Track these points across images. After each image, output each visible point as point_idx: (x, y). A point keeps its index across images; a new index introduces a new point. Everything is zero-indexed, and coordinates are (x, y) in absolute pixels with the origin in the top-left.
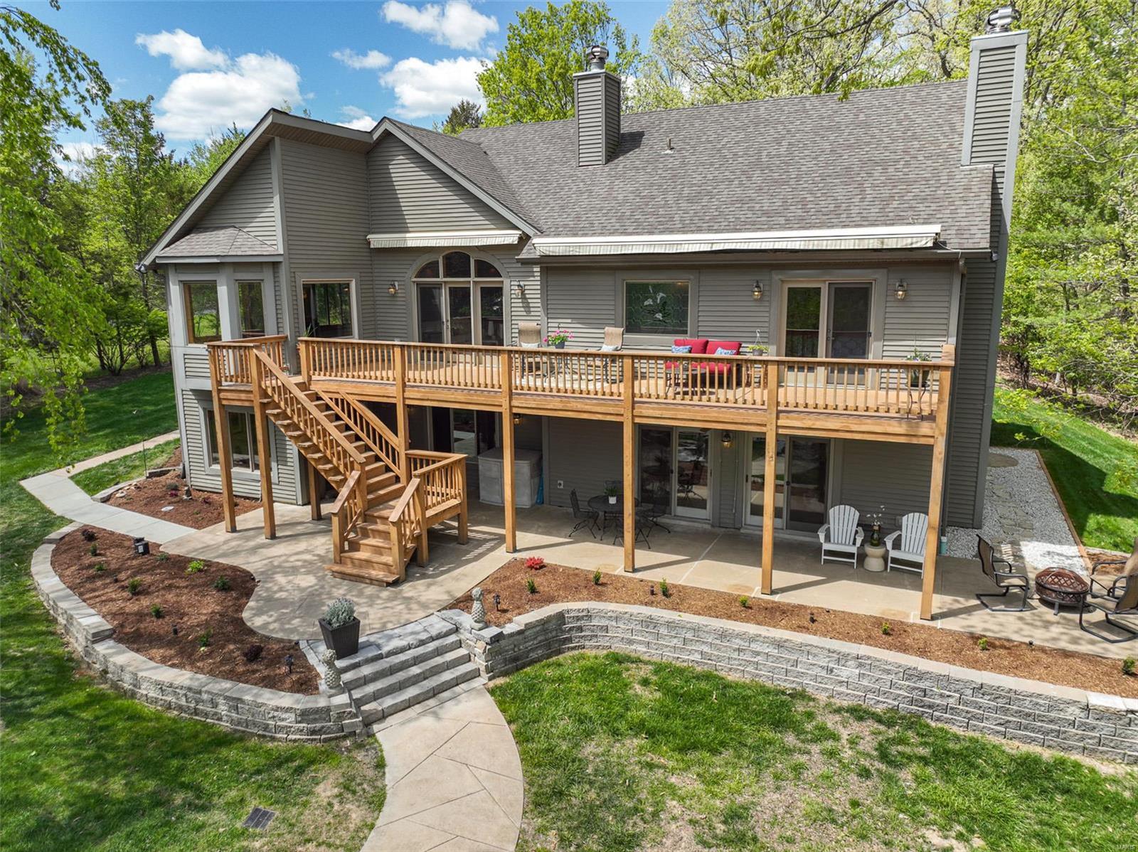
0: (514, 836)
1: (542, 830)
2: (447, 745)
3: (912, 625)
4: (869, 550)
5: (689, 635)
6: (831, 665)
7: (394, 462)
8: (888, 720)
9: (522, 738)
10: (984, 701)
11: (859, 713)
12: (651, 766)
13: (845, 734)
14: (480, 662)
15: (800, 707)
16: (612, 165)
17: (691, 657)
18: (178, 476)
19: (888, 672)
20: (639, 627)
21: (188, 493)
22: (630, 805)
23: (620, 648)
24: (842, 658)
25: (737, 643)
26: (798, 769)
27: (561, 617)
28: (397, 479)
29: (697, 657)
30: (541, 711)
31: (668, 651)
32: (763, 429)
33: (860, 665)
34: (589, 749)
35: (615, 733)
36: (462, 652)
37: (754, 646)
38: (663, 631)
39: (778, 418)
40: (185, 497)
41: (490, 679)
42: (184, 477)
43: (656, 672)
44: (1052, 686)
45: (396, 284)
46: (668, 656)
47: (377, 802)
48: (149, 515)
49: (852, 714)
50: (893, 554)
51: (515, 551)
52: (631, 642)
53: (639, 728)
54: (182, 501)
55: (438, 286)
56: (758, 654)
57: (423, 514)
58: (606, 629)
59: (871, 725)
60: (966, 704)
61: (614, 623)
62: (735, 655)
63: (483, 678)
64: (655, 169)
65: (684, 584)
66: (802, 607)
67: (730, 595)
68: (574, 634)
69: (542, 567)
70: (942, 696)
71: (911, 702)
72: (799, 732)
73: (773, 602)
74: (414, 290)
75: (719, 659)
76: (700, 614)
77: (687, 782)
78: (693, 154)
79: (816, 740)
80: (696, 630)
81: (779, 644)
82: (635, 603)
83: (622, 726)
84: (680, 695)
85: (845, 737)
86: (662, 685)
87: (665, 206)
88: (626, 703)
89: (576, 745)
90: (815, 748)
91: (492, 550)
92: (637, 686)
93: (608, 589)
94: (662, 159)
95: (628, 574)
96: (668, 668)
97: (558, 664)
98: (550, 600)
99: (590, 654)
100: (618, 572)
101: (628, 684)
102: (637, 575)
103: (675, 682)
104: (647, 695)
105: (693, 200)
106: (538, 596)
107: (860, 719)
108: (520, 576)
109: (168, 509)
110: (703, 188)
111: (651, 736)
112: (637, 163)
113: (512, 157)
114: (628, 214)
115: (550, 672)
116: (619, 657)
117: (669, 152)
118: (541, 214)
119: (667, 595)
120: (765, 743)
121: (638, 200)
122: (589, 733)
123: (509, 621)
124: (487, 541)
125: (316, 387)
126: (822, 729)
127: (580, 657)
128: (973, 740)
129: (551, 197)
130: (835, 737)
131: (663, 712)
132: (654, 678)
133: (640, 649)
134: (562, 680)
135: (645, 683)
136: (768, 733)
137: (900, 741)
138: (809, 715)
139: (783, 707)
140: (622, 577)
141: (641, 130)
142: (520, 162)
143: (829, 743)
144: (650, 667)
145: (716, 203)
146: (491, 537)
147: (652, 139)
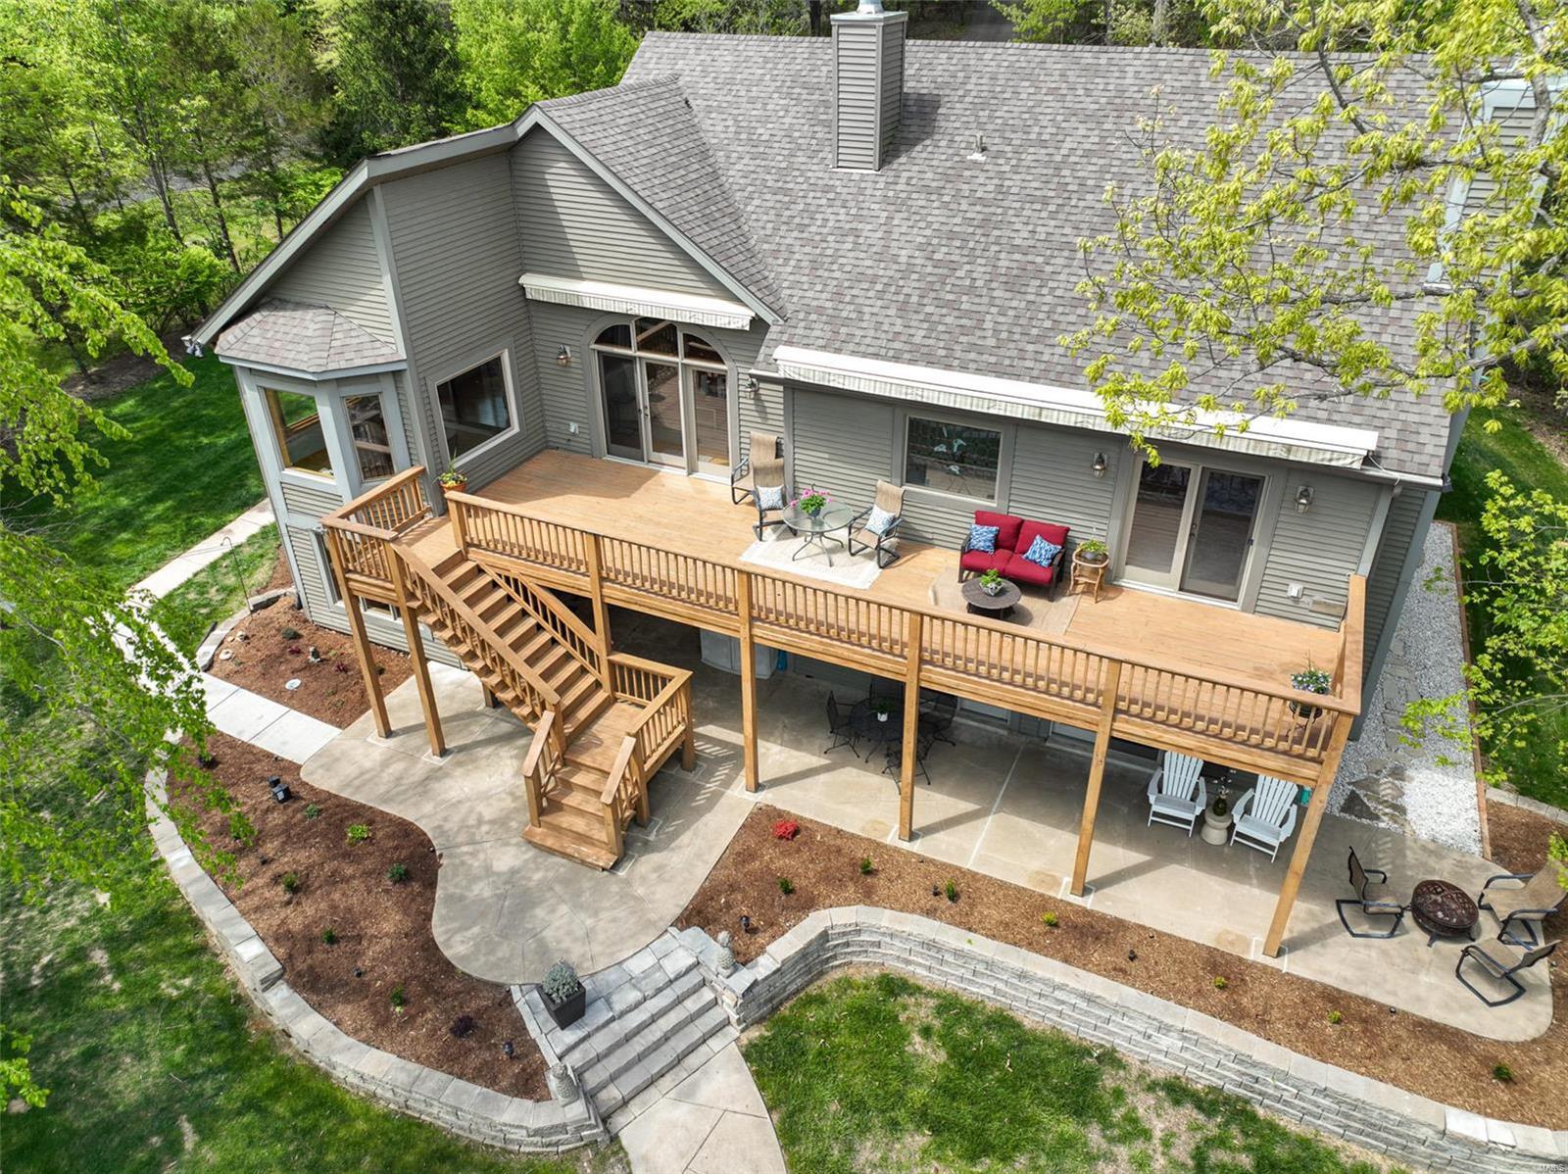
2: (702, 1154)
3: (1252, 965)
4: (1211, 819)
5: (981, 968)
6: (1150, 1031)
7: (592, 663)
8: (1210, 1103)
9: (789, 1135)
10: (1326, 1102)
11: (1176, 1091)
13: (1158, 1128)
14: (728, 1008)
15: (1108, 1080)
16: (888, 173)
17: (980, 990)
18: (292, 607)
19: (1217, 1052)
20: (919, 949)
21: (316, 654)
23: (896, 968)
24: (1164, 1029)
25: (1037, 987)
27: (824, 936)
28: (598, 685)
29: (989, 992)
30: (807, 1089)
31: (953, 978)
32: (1094, 728)
33: (1185, 1039)
35: (894, 1125)
36: (707, 995)
37: (1058, 994)
38: (949, 958)
39: (1114, 720)
40: (312, 659)
41: (742, 1031)
42: (300, 607)
43: (940, 1010)
44: (1407, 1096)
45: (568, 349)
46: (953, 985)
48: (270, 698)
49: (1168, 1094)
50: (1239, 828)
51: (758, 787)
52: (908, 962)
53: (923, 1117)
54: (308, 666)
55: (631, 360)
56: (1063, 1003)
57: (641, 769)
58: (879, 945)
59: (1188, 1111)
60: (1302, 1099)
61: (888, 940)
62: (1035, 999)
63: (733, 1031)
64: (957, 195)
65: (974, 869)
66: (1120, 925)
67: (1031, 894)
68: (840, 950)
69: (796, 832)
70: (1276, 1087)
71: (1240, 1085)
72: (1106, 1124)
73: (1086, 913)
74: (595, 364)
75: (1015, 998)
76: (994, 937)
78: (1015, 170)
79: (1124, 1139)
80: (989, 964)
81: (1089, 999)
82: (913, 912)
83: (900, 1114)
84: (968, 1060)
85: (1158, 1134)
86: (947, 1037)
87: (971, 290)
88: (905, 1072)
89: (850, 1149)
90: (1122, 1151)
91: (727, 783)
92: (917, 1039)
93: (880, 881)
94: (967, 173)
95: (906, 846)
96: (953, 1008)
97: (821, 1000)
98: (809, 904)
99: (859, 978)
100: (892, 838)
101: (905, 1037)
102: (916, 847)
103: (962, 1032)
104: (929, 1056)
105: (1013, 285)
106: (794, 899)
107: (1177, 1103)
108: (769, 853)
109: (294, 683)
110: (1030, 258)
111: (936, 1131)
112: (929, 175)
113: (730, 123)
114: (914, 299)
115: (812, 1015)
116: (894, 986)
117: (978, 157)
118: (782, 273)
119: (954, 896)
120: (1067, 1143)
121: (929, 270)
122: (864, 1129)
123: (762, 950)
124: (720, 761)
125: (476, 557)
126: (1132, 1119)
127: (847, 984)
128: (1305, 1143)
129: (795, 234)
130: (1147, 1134)
131: (948, 1091)
132: (937, 1024)
133: (919, 972)
134: (827, 1030)
135: (926, 1032)
136: (1069, 1127)
137: (1221, 1142)
138: (1118, 1094)
139: (1089, 1079)
140: (897, 850)
141: (936, 92)
142: (743, 136)
143: (1139, 1145)
144: (932, 1002)
145: (1048, 299)
146: (725, 752)
147: (953, 118)
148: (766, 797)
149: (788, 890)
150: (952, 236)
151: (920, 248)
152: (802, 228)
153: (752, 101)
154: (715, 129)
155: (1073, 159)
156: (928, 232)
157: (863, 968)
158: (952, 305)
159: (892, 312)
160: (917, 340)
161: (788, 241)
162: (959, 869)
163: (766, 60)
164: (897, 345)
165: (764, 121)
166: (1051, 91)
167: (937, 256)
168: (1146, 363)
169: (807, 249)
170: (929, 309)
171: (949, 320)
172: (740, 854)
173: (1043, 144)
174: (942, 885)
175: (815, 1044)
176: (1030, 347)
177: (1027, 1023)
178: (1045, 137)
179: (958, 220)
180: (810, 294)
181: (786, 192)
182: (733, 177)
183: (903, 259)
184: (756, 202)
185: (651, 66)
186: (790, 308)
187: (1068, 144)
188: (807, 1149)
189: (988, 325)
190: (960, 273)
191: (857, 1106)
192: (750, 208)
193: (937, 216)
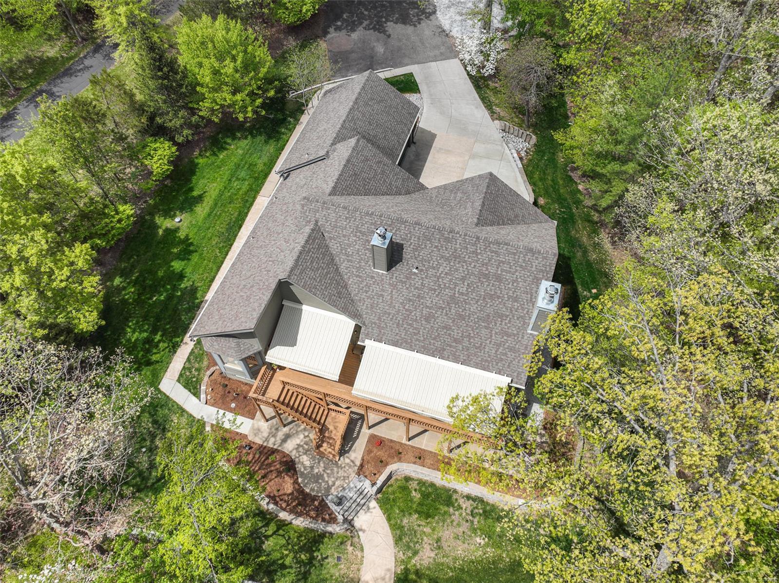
0: (393, 554)
1: (399, 552)
2: (371, 527)
8: (474, 500)
9: (389, 519)
12: (419, 526)
13: (464, 506)
15: (454, 497)
16: (390, 274)
17: (427, 479)
18: (220, 374)
20: (413, 472)
22: (416, 540)
26: (452, 522)
27: (391, 471)
29: (429, 479)
30: (391, 508)
31: (420, 476)
34: (405, 521)
40: (234, 394)
42: (222, 373)
43: (418, 484)
46: (420, 478)
47: (362, 550)
48: (229, 411)
51: (370, 428)
52: (411, 474)
53: (416, 511)
54: (235, 398)
58: (404, 471)
59: (471, 502)
62: (439, 481)
63: (373, 497)
64: (410, 285)
65: (424, 448)
68: (395, 473)
69: (381, 442)
71: (481, 496)
72: (454, 507)
75: (434, 481)
77: (427, 530)
78: (426, 277)
79: (457, 510)
82: (411, 463)
83: (411, 511)
84: (426, 496)
85: (464, 508)
86: (420, 490)
87: (416, 320)
88: (411, 501)
89: (401, 521)
90: (457, 513)
91: (361, 427)
92: (413, 492)
93: (402, 455)
94: (413, 277)
95: (408, 443)
96: (421, 483)
97: (392, 485)
98: (387, 464)
99: (399, 478)
100: (404, 441)
101: (411, 492)
102: (410, 443)
103: (423, 489)
104: (416, 496)
105: (427, 320)
106: (383, 463)
107: (468, 500)
108: (375, 450)
109: (233, 405)
110: (431, 311)
111: (419, 514)
112: (402, 276)
113: (338, 245)
114: (401, 322)
115: (390, 489)
116: (407, 479)
117: (415, 270)
118: (362, 308)
119: (420, 458)
120: (445, 512)
121: (404, 312)
122: (404, 516)
123: (377, 479)
124: (358, 420)
125: (287, 387)
126: (459, 505)
127: (397, 480)
128: (493, 505)
129: (365, 294)
130: (462, 508)
131: (420, 504)
132: (418, 488)
133: (413, 475)
134: (394, 493)
135: (415, 490)
136: (446, 509)
137: (476, 508)
138: (456, 500)
139: (450, 497)
140: (405, 444)
141: (401, 242)
142: (344, 252)
143: (460, 511)
144: (416, 482)
145: (436, 326)
146: (358, 417)
147: (407, 253)
148: (372, 431)
149: (381, 462)
150: (410, 300)
151: (401, 304)
152: (367, 292)
153: (344, 236)
154: (334, 247)
155: (442, 275)
156: (403, 298)
157: (399, 476)
158: (410, 325)
159: (395, 326)
160: (403, 336)
161: (363, 296)
162: (420, 449)
163: (347, 218)
164: (397, 337)
165: (349, 246)
166: (436, 247)
167: (406, 307)
168: (461, 349)
169: (369, 300)
170: (405, 326)
171: (411, 330)
172: (368, 451)
173: (434, 268)
174: (417, 454)
175: (392, 497)
176: (432, 341)
177: (437, 485)
178: (434, 265)
179: (411, 295)
180: (372, 317)
181: (360, 277)
182: (343, 268)
183: (397, 308)
184: (351, 280)
185: (307, 214)
186: (367, 323)
187: (441, 270)
188: (392, 522)
189: (421, 333)
190: (413, 314)
191: (403, 511)
192: (350, 282)
193: (405, 291)
